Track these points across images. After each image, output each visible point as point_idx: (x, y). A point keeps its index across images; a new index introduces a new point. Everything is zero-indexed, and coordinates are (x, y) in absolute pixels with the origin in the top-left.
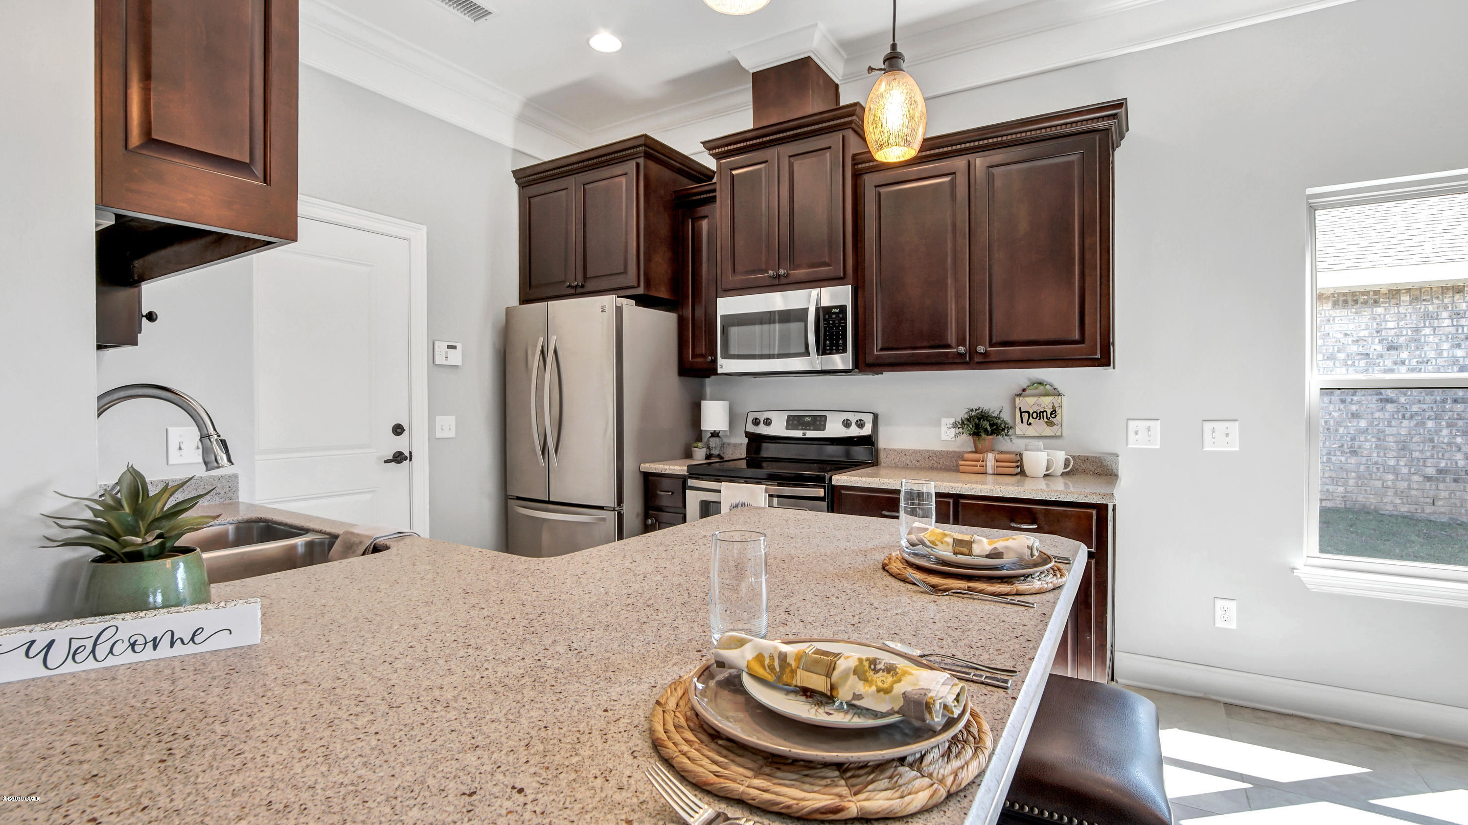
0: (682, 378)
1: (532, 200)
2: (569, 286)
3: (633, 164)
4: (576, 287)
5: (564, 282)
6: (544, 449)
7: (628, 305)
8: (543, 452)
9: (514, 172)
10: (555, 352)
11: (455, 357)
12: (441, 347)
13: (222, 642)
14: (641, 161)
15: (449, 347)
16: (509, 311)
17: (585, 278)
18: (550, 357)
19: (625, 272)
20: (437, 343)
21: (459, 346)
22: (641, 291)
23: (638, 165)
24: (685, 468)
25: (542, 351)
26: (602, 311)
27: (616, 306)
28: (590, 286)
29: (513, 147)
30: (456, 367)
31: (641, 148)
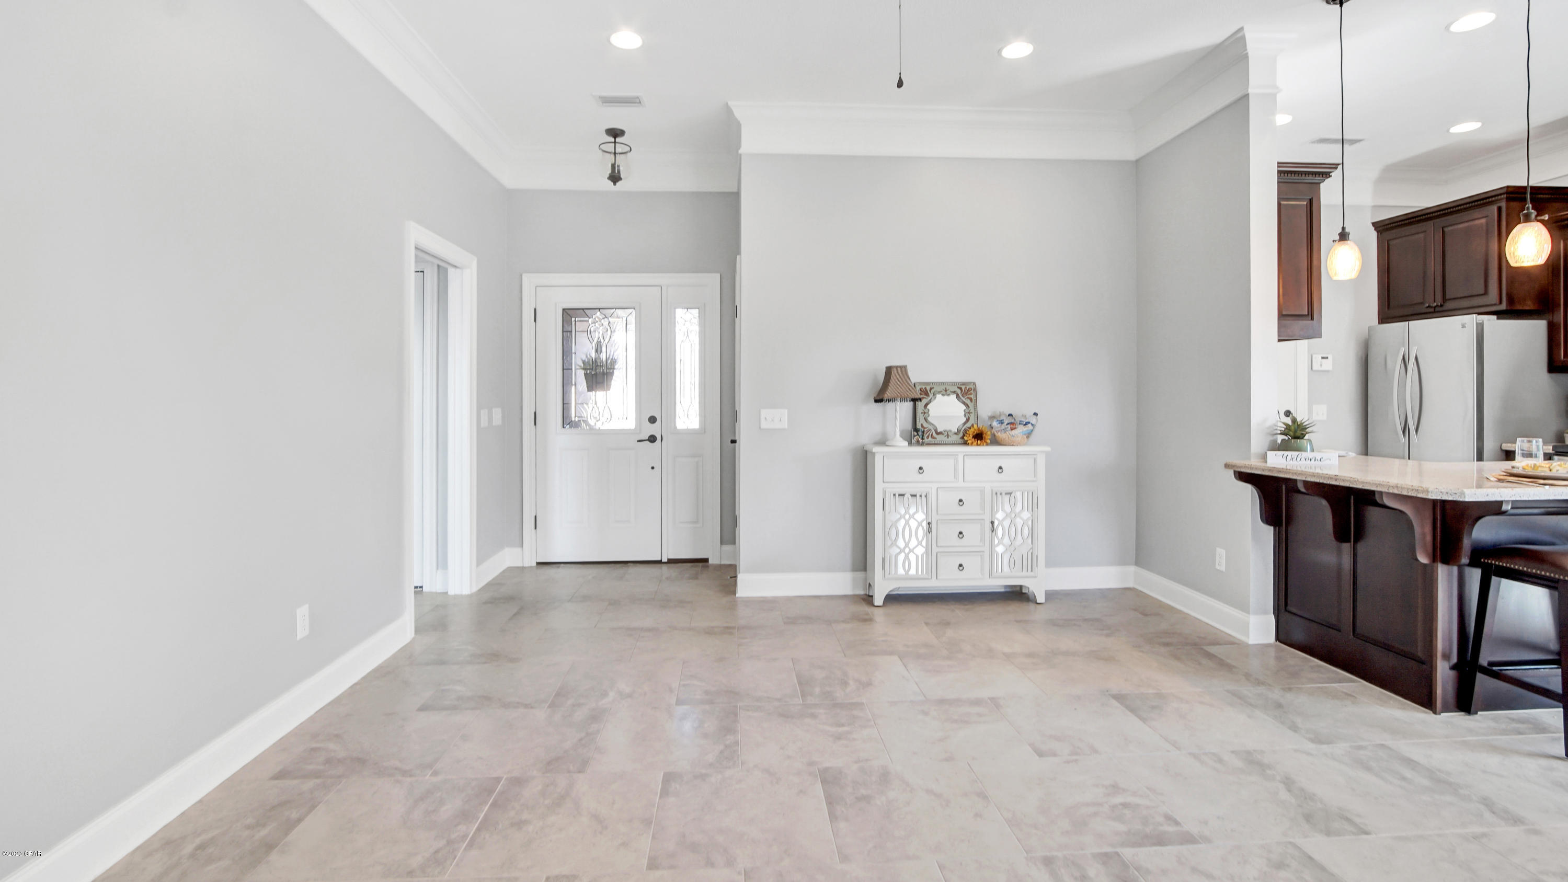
0: (1554, 375)
1: (1391, 243)
2: (1429, 307)
3: (1494, 208)
4: (1435, 307)
5: (1422, 303)
6: (1405, 429)
7: (1490, 321)
8: (1404, 432)
9: (1374, 224)
10: (1416, 358)
11: (1327, 365)
12: (1317, 358)
13: (1328, 462)
14: (1503, 204)
15: (1323, 358)
16: (1370, 329)
17: (1445, 299)
18: (1412, 364)
19: (1486, 293)
20: (1314, 356)
21: (1330, 357)
22: (1503, 307)
23: (1500, 209)
24: (1551, 448)
25: (1404, 359)
26: (1462, 327)
27: (1477, 323)
28: (1449, 305)
29: (1373, 204)
30: (1328, 371)
31: (1502, 196)
